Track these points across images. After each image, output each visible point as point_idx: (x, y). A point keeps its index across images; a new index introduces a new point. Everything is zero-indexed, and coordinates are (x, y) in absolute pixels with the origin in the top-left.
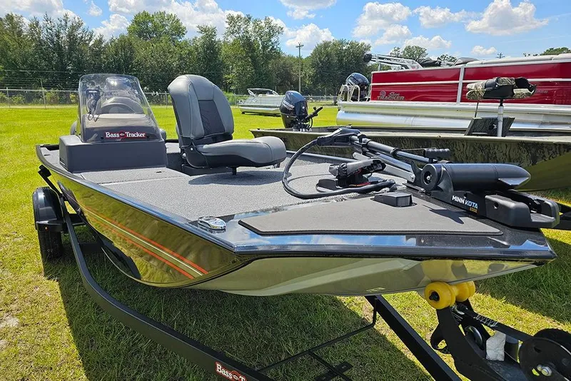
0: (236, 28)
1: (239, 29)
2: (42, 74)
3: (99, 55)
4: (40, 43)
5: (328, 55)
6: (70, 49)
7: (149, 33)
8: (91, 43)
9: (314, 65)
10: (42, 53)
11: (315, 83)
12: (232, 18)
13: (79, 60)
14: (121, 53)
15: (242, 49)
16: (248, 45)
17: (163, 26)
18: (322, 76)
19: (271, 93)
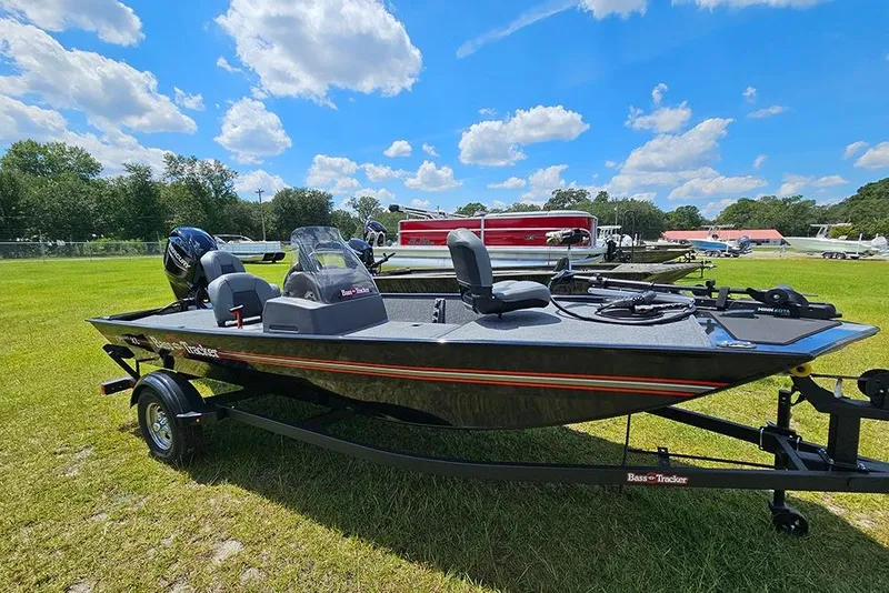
0: (178, 169)
1: (182, 170)
5: (291, 201)
7: (41, 166)
9: (277, 211)
11: (280, 229)
12: (172, 158)
15: (187, 192)
16: (195, 187)
17: (63, 160)
18: (287, 222)
19: (244, 240)
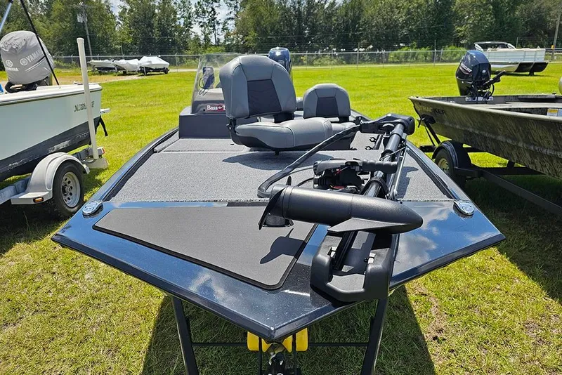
2: (284, 39)
3: (331, 17)
4: (286, 11)
6: (309, 13)
8: (326, 6)
10: (286, 20)
13: (313, 24)
14: (350, 14)
19: (506, 46)
